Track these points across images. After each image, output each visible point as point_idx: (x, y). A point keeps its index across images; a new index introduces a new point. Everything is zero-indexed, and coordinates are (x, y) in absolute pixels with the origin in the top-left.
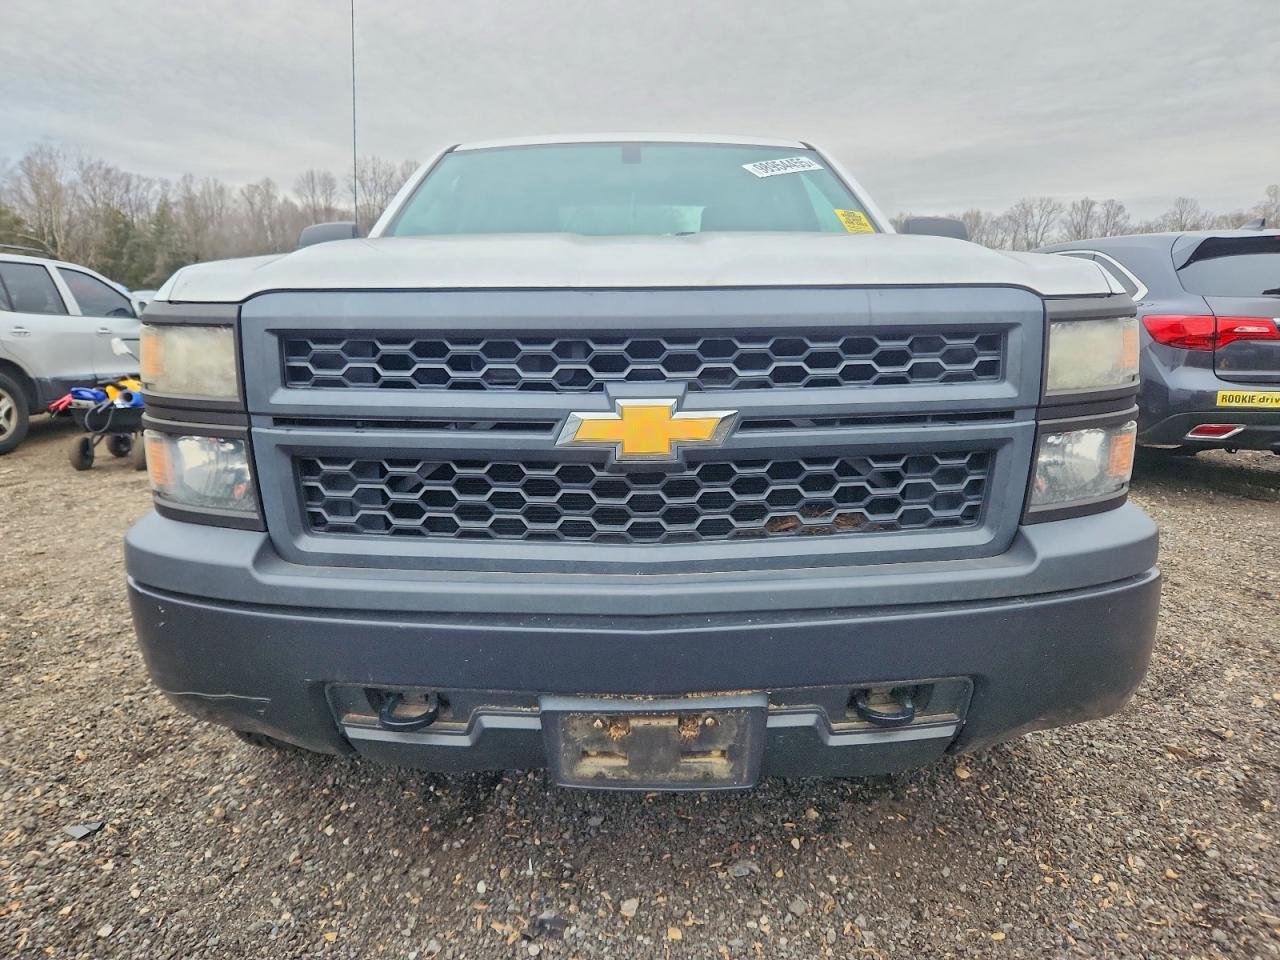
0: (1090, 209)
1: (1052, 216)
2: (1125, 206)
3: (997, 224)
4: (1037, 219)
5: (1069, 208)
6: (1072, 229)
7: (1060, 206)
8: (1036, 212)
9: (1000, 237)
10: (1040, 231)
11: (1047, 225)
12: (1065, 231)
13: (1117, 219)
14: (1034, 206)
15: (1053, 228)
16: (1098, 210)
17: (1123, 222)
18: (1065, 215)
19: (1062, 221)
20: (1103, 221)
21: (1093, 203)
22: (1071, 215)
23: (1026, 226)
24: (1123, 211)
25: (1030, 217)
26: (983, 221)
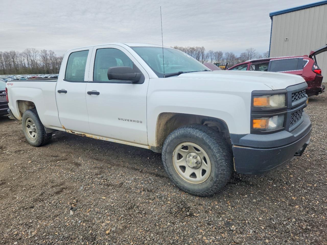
0: (46, 52)
1: (36, 53)
2: (54, 52)
3: (21, 55)
4: (32, 54)
5: (40, 52)
6: (43, 57)
7: (38, 51)
8: (31, 52)
9: (23, 58)
10: (34, 57)
11: (36, 56)
12: (41, 57)
13: (53, 55)
14: (31, 50)
15: (37, 57)
16: (48, 52)
17: (55, 56)
18: (40, 53)
19: (39, 55)
20: (50, 55)
21: (46, 51)
22: (41, 53)
23: (30, 56)
24: (54, 53)
25: (30, 53)
26: (16, 54)
